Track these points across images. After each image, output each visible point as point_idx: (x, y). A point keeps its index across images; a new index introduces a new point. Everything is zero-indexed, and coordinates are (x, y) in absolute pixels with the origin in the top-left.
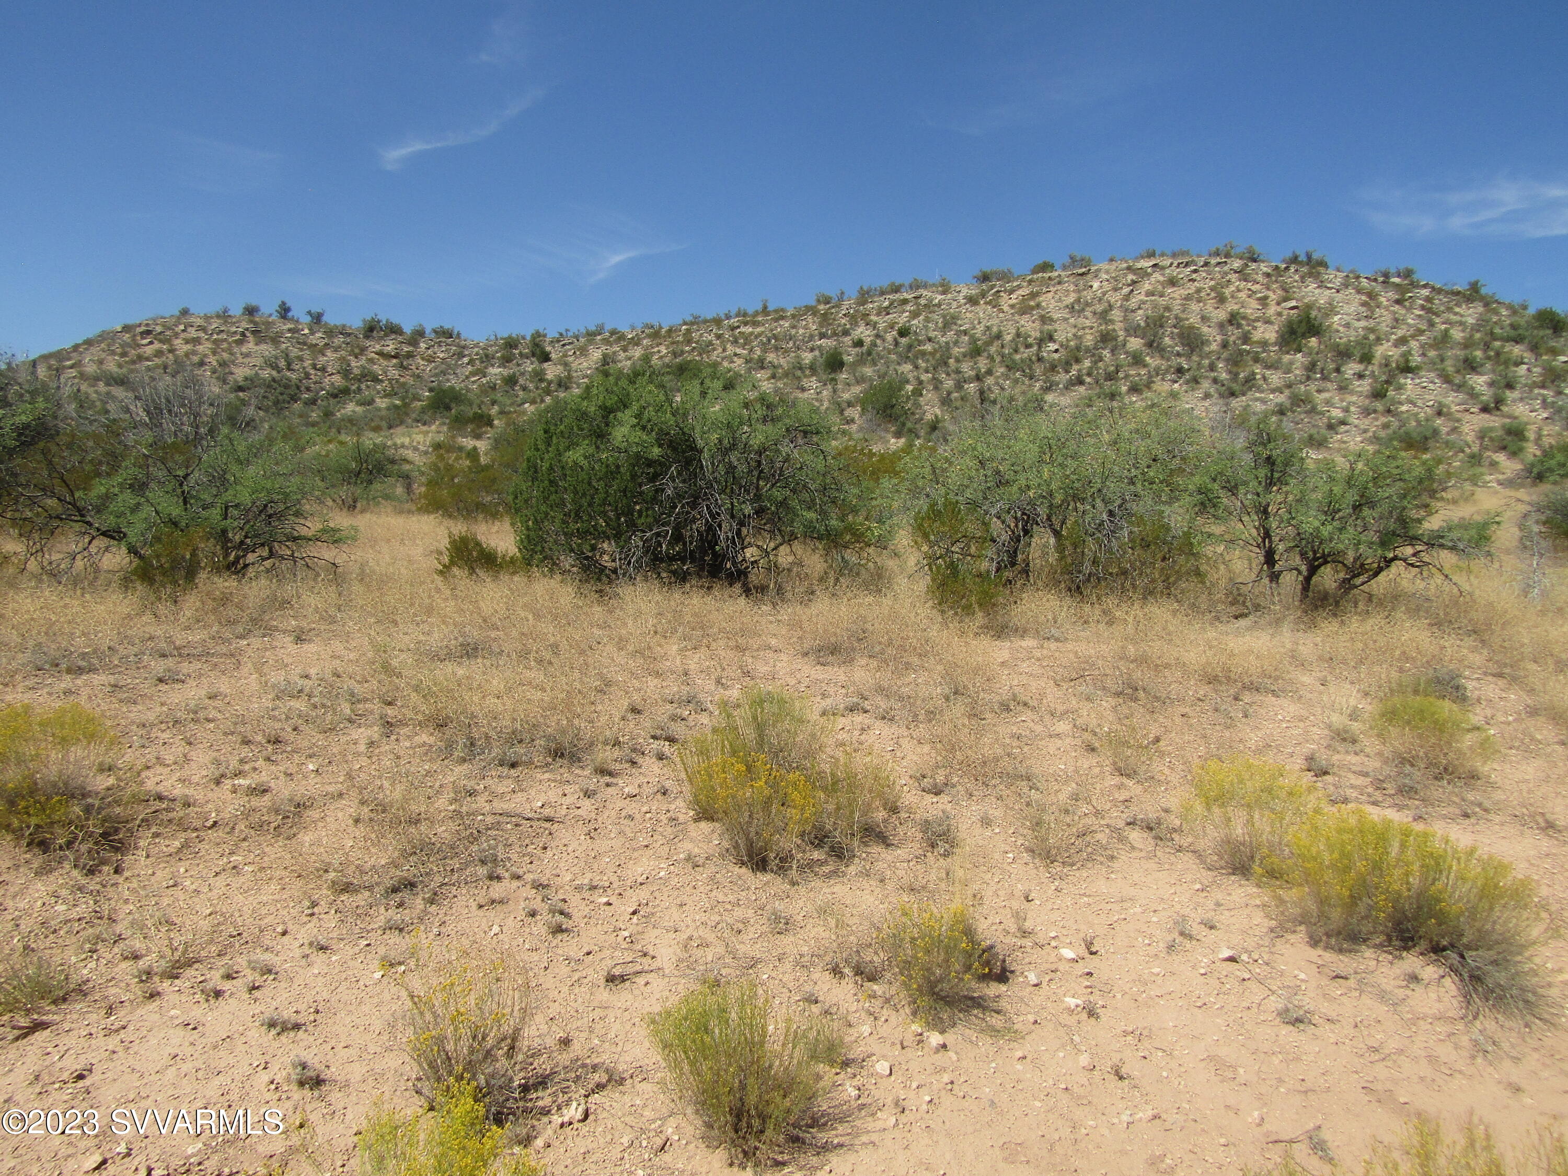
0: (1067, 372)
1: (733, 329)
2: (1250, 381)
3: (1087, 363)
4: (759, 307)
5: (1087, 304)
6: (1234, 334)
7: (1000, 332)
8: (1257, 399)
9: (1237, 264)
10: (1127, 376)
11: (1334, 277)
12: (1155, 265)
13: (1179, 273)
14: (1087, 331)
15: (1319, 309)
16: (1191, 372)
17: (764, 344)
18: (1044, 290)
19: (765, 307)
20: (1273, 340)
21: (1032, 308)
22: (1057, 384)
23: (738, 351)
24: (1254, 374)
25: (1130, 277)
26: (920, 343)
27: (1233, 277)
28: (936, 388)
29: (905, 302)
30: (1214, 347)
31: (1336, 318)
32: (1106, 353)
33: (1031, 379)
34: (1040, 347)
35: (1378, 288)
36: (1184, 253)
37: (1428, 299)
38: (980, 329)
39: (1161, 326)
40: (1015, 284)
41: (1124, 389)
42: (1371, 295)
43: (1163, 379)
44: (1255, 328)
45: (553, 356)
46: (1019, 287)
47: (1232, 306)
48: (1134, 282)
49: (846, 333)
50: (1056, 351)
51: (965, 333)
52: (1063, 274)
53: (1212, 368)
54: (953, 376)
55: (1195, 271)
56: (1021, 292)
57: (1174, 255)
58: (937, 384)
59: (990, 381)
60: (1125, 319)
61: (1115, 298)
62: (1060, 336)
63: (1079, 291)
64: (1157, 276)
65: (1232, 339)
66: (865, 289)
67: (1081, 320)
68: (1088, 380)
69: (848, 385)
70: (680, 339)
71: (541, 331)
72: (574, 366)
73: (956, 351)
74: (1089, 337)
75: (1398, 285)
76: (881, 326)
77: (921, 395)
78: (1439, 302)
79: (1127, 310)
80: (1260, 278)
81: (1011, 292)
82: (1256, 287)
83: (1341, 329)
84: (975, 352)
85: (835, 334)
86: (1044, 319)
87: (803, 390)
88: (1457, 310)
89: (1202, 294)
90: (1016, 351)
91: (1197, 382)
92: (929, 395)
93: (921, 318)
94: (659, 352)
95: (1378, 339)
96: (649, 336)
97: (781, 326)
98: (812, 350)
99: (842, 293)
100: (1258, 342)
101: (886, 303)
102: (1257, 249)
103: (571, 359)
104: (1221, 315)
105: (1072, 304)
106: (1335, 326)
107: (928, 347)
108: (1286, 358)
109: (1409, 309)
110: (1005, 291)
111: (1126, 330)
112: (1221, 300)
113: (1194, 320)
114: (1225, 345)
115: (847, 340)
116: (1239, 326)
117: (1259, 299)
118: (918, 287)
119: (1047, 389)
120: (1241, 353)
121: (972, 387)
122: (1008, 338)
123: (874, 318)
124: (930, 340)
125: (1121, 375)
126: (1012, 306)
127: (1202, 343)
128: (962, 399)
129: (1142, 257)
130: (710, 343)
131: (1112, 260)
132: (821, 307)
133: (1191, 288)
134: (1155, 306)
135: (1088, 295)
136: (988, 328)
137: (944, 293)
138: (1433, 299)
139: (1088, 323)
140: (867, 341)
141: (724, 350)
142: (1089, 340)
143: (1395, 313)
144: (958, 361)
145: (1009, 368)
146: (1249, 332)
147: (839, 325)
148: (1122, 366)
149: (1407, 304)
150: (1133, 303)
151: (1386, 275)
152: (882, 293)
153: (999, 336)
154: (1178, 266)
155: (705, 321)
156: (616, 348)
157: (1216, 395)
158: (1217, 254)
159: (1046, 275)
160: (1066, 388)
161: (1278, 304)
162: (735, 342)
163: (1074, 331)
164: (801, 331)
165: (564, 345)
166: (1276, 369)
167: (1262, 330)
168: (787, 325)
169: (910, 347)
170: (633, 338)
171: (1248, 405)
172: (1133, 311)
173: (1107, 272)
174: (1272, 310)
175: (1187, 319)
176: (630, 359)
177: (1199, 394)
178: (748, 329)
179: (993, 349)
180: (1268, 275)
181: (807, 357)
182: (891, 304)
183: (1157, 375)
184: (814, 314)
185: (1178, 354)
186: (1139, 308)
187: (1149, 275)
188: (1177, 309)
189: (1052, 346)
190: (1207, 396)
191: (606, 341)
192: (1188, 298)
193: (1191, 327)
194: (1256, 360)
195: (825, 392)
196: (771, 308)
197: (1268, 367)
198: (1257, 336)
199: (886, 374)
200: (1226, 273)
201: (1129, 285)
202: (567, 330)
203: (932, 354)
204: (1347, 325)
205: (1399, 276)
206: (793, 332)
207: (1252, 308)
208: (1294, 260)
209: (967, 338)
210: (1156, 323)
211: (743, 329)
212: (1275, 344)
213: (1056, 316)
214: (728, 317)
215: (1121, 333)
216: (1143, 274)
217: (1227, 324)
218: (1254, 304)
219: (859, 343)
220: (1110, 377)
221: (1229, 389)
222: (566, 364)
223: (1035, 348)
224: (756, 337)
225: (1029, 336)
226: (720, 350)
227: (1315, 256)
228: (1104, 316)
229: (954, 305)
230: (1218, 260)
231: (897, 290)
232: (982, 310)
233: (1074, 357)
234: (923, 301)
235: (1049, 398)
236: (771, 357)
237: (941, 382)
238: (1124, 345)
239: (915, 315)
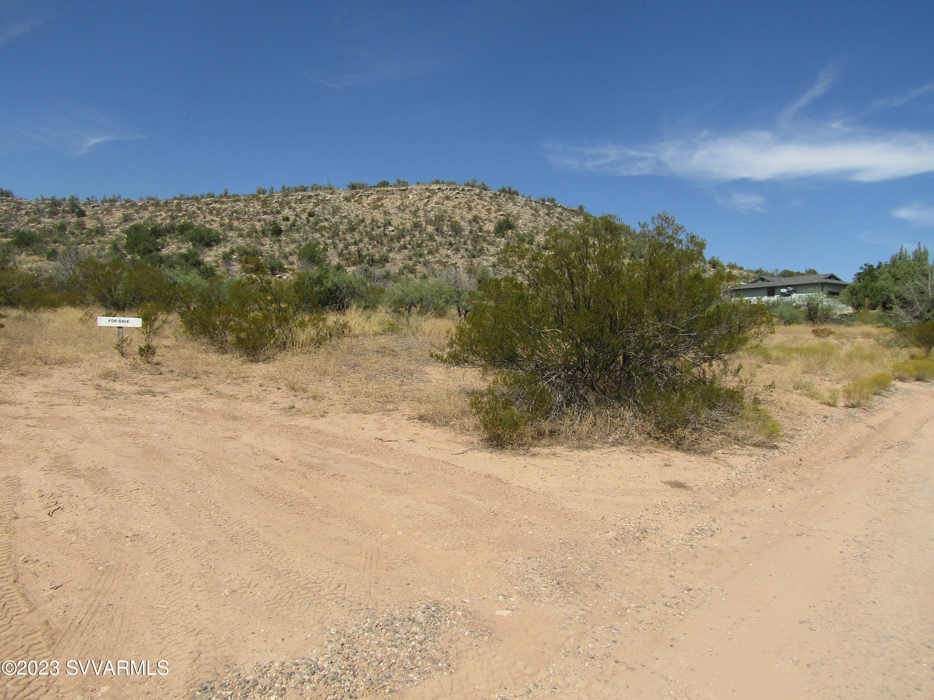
0: (399, 242)
1: (208, 204)
2: (481, 251)
3: (408, 238)
4: (223, 193)
5: (407, 207)
6: (475, 227)
7: (364, 218)
8: (484, 260)
9: (477, 191)
10: (427, 246)
11: (520, 200)
12: (439, 189)
13: (450, 193)
14: (407, 221)
15: (513, 216)
16: (456, 245)
17: (229, 215)
18: (385, 197)
19: (226, 193)
20: (492, 231)
21: (379, 206)
22: (394, 249)
23: (214, 218)
24: (483, 247)
25: (428, 194)
26: (321, 221)
27: (475, 197)
28: (335, 248)
29: (310, 197)
30: (466, 233)
31: (521, 221)
32: (417, 233)
33: (382, 245)
34: (385, 229)
35: (539, 207)
36: (452, 183)
37: (561, 214)
38: (353, 216)
39: (442, 220)
40: (370, 192)
41: (426, 252)
42: (536, 211)
43: (443, 248)
44: (485, 224)
45: (87, 213)
46: (372, 194)
47: (475, 212)
48: (429, 197)
49: (278, 212)
50: (393, 231)
51: (345, 217)
52: (394, 189)
53: (465, 243)
54: (343, 242)
55: (458, 193)
56: (372, 197)
57: (448, 184)
58: (335, 246)
59: (361, 245)
60: (425, 216)
61: (420, 204)
62: (394, 223)
63: (402, 199)
64: (440, 194)
65: (474, 229)
66: (286, 187)
67: (404, 215)
68: (409, 247)
69: (287, 243)
70: (174, 208)
71: (75, 196)
72: (105, 220)
73: (341, 227)
74: (408, 224)
75: (548, 206)
76: (298, 210)
77: (327, 251)
78: (565, 214)
79: (426, 211)
80: (487, 199)
81: (368, 196)
82: (486, 203)
83: (523, 227)
84: (352, 229)
85: (272, 213)
86: (386, 213)
87: (263, 245)
88: (573, 219)
89: (461, 205)
90: (373, 229)
91: (458, 250)
92: (331, 251)
93: (320, 207)
94: (161, 215)
95: (537, 233)
96: (152, 205)
97: (238, 205)
98: (259, 221)
99: (272, 188)
100: (486, 231)
101: (300, 197)
102: (487, 184)
103: (101, 216)
104: (470, 217)
105: (399, 206)
106: (520, 225)
107: (326, 224)
108: (498, 240)
109: (552, 218)
110: (365, 196)
111: (426, 222)
112: (470, 209)
113: (457, 218)
114: (471, 232)
115: (280, 217)
116: (478, 223)
117: (487, 210)
118: (317, 189)
119: (390, 251)
120: (478, 236)
121: (353, 248)
122: (368, 222)
123: (294, 205)
124: (326, 220)
125: (424, 245)
126: (369, 204)
127: (461, 230)
128: (349, 254)
129: (433, 183)
130: (194, 212)
131: (418, 183)
132: (261, 196)
133: (457, 202)
134: (440, 210)
135: (407, 202)
136: (357, 216)
137: (332, 194)
138: (563, 213)
139: (407, 216)
140: (292, 218)
141: (205, 217)
142: (409, 226)
143: (545, 220)
144: (344, 233)
145: (371, 239)
146: (482, 226)
147: (274, 208)
148: (424, 241)
149: (551, 215)
150: (429, 208)
151: (544, 201)
152: (297, 191)
153: (363, 221)
154: (450, 190)
155: (188, 199)
156: (131, 211)
157: (467, 257)
158: (468, 185)
159: (386, 189)
160: (399, 250)
161: (496, 212)
162: (211, 213)
163: (401, 220)
164: (251, 209)
165: (94, 207)
166: (493, 245)
167: (488, 225)
168: (242, 205)
169: (316, 224)
170: (141, 206)
171: (480, 262)
172: (429, 212)
173: (416, 190)
174: (493, 215)
175: (454, 218)
176: (142, 218)
177: (459, 256)
178: (218, 206)
179: (361, 228)
180: (491, 198)
181: (258, 226)
182: (303, 198)
183: (441, 246)
184: (258, 200)
185: (450, 236)
186: (432, 211)
187: (436, 193)
188: (450, 212)
189: (391, 228)
190: (463, 257)
191: (123, 206)
192: (455, 207)
193: (456, 222)
194: (485, 240)
195: (275, 247)
196: (230, 194)
197: (489, 244)
198: (485, 228)
199: (307, 239)
200: (472, 195)
201: (427, 198)
202: (93, 197)
203: (330, 228)
204: (525, 225)
205: (549, 201)
206: (247, 209)
207: (483, 214)
208: (503, 191)
209: (346, 220)
210: (440, 219)
211: (214, 205)
212: (493, 232)
213: (391, 212)
214: (202, 197)
215: (423, 223)
216: (433, 193)
217: (472, 221)
218: (485, 212)
219: (287, 219)
220: (419, 246)
221: (472, 254)
222: (98, 219)
223: (383, 228)
224: (224, 211)
225: (379, 222)
226: (202, 217)
227: (512, 189)
228: (415, 214)
229: (338, 201)
230: (469, 188)
231: (305, 190)
232: (353, 205)
233: (402, 234)
234: (320, 198)
235: (391, 255)
236: (236, 223)
237: (337, 245)
238: (425, 230)
239: (317, 205)
